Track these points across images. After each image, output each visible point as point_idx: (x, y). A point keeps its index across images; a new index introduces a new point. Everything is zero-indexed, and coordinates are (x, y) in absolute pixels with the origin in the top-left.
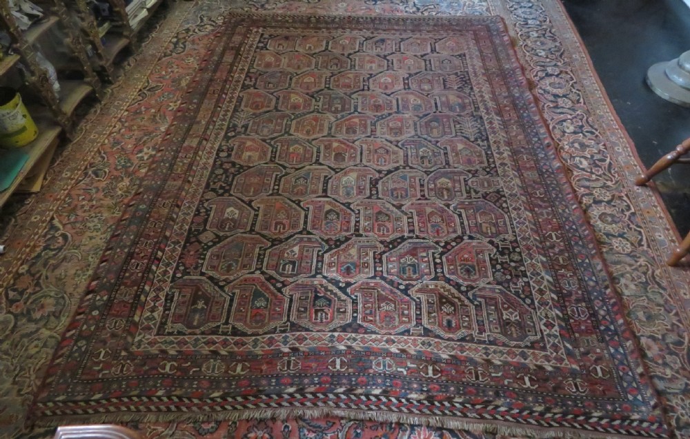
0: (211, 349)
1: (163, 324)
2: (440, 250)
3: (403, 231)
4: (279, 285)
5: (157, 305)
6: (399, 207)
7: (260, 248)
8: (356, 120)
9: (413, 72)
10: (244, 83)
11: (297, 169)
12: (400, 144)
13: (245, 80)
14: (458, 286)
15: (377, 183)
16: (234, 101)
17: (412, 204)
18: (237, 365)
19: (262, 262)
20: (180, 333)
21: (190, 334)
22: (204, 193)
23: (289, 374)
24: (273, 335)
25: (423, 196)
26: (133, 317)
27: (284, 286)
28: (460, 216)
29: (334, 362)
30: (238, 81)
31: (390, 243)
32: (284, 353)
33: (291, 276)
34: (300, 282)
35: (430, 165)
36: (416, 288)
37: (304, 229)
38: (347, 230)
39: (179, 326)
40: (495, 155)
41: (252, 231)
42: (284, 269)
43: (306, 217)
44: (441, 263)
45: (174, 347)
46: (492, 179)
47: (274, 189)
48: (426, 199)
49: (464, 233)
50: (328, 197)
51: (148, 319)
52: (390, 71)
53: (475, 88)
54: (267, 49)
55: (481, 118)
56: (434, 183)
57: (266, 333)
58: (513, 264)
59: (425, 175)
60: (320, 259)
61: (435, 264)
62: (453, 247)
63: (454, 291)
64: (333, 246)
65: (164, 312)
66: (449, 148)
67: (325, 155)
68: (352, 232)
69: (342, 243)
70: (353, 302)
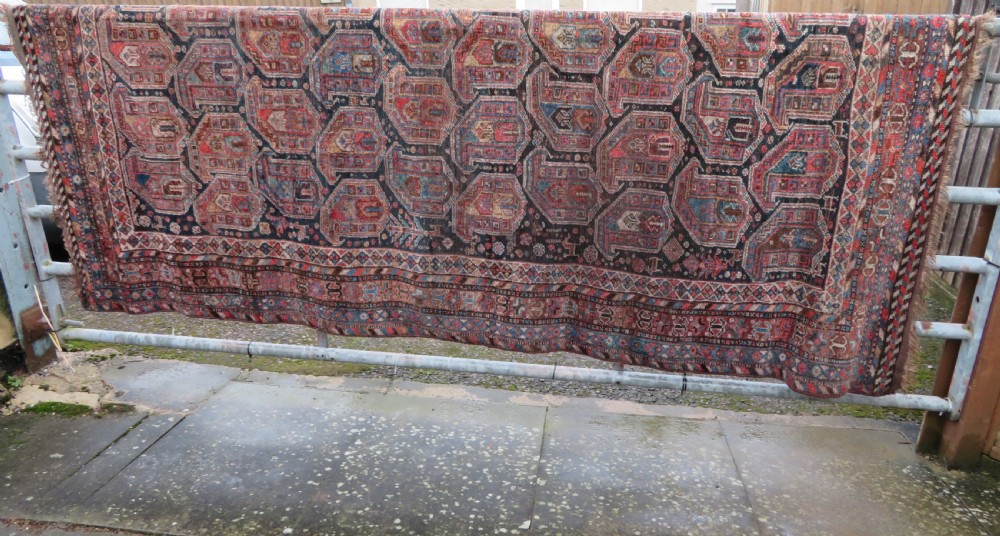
0: (856, 219)
1: (810, 280)
4: (771, 139)
5: (781, 290)
7: (700, 172)
11: (535, 127)
18: (883, 185)
19: (726, 167)
20: (826, 259)
21: (829, 247)
22: (585, 263)
23: (909, 118)
24: (850, 142)
26: (795, 314)
27: (772, 132)
29: (904, 60)
32: (880, 126)
33: (756, 123)
34: (768, 111)
37: (669, 109)
38: (676, 40)
39: (816, 259)
41: (667, 188)
42: (743, 135)
43: (645, 107)
45: (846, 264)
47: (581, 161)
50: (601, 72)
51: (800, 297)
57: (845, 153)
60: (733, 82)
64: (707, 63)
65: (793, 278)
67: (501, 79)
68: (679, 32)
69: (700, 49)
70: (815, 32)
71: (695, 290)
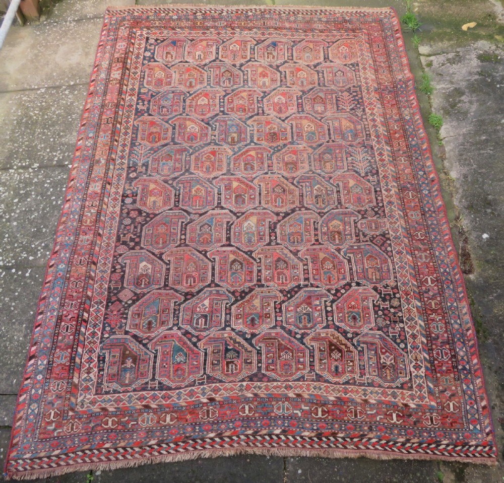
0: (143, 403)
1: (99, 384)
2: (331, 297)
3: (298, 279)
4: (194, 340)
5: (91, 366)
6: (295, 253)
7: (175, 302)
8: (253, 153)
9: (306, 89)
10: (137, 109)
11: (201, 215)
12: (295, 182)
13: (138, 104)
14: (345, 333)
15: (275, 227)
16: (130, 131)
17: (308, 250)
18: (166, 415)
19: (178, 317)
20: (115, 392)
21: (123, 392)
22: (116, 246)
23: (209, 422)
24: (193, 388)
25: (317, 240)
26: (72, 378)
27: (199, 340)
28: (349, 261)
29: (244, 408)
30: (130, 106)
31: (288, 292)
32: (204, 403)
33: (205, 330)
34: (212, 336)
35: (323, 206)
36: (310, 337)
37: (213, 281)
38: (251, 281)
39: (115, 386)
40: (383, 192)
41: (166, 285)
42: (197, 324)
43: (213, 269)
44: (332, 311)
45: (112, 405)
46: (379, 220)
47: (181, 239)
48: (320, 244)
49: (352, 279)
50: (232, 246)
51: (86, 380)
52: (284, 88)
53: (367, 110)
54: (155, 61)
55: (372, 148)
56: (327, 226)
57: (186, 387)
58: (392, 310)
59: (319, 217)
60: (228, 312)
61: (327, 312)
62: (342, 294)
63: (342, 338)
64: (239, 298)
65: (99, 373)
66: (341, 184)
67: (226, 198)
68: (255, 282)
69: (247, 294)
70: (258, 353)
71: (98, 311)
